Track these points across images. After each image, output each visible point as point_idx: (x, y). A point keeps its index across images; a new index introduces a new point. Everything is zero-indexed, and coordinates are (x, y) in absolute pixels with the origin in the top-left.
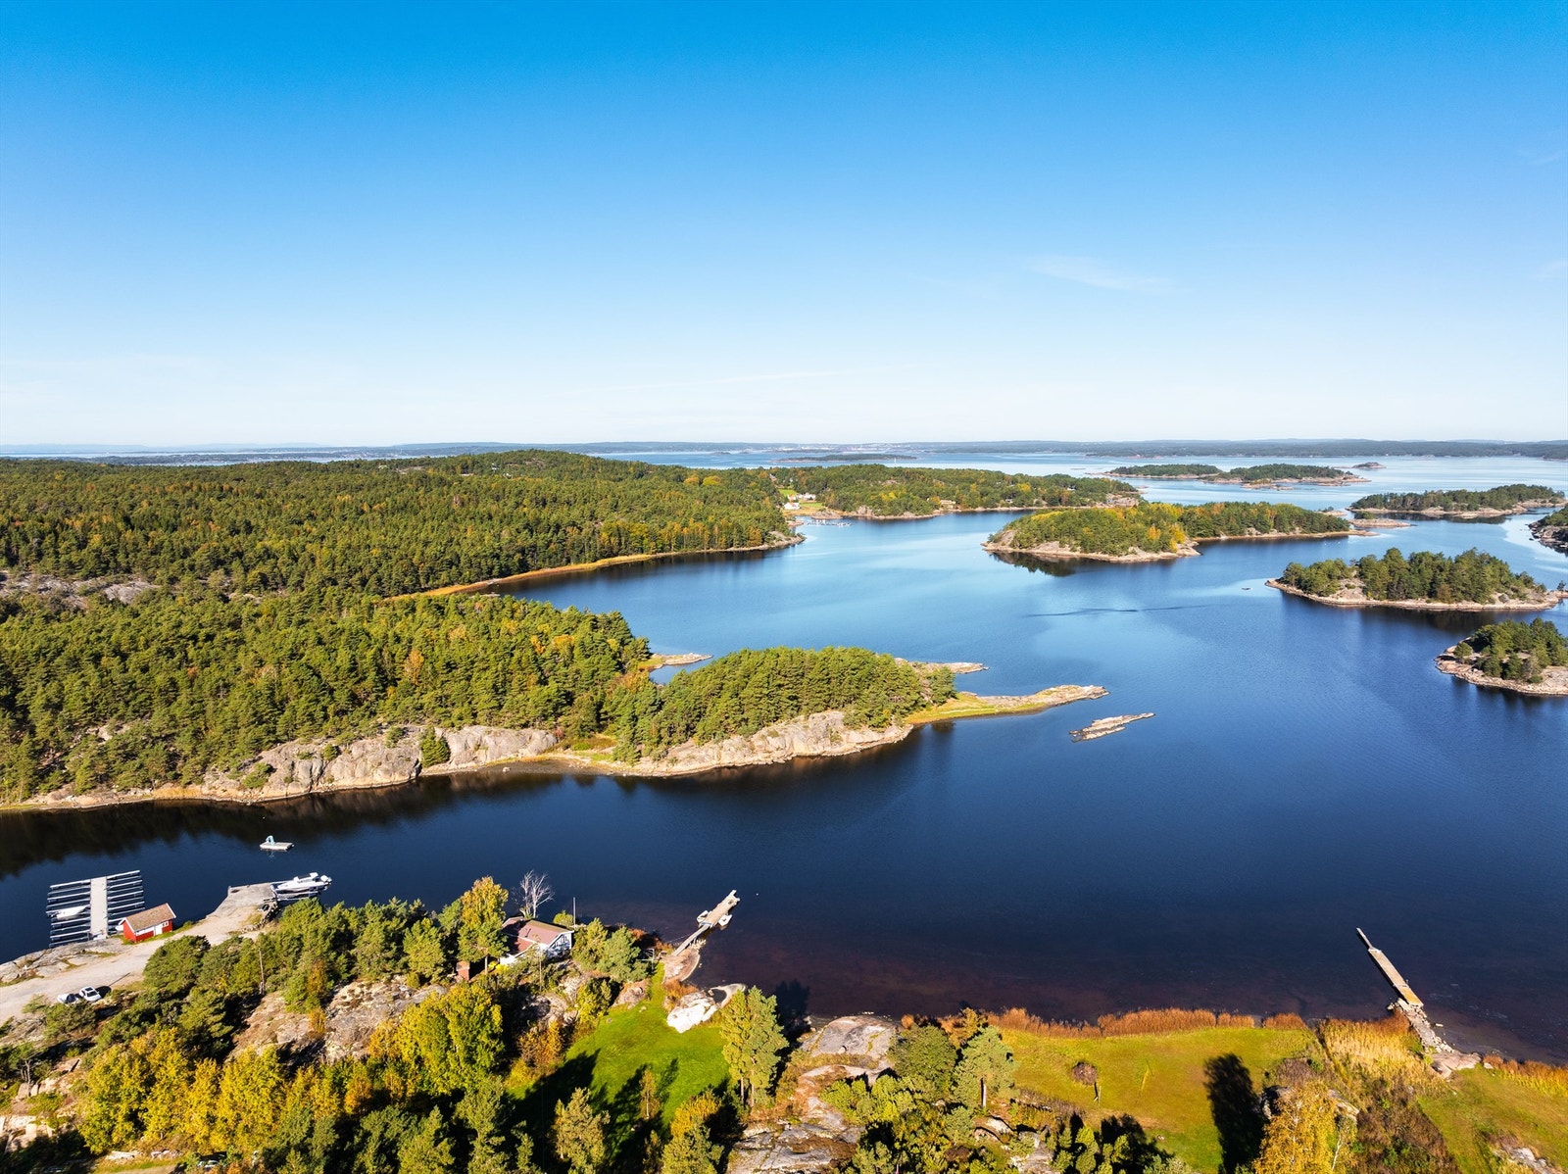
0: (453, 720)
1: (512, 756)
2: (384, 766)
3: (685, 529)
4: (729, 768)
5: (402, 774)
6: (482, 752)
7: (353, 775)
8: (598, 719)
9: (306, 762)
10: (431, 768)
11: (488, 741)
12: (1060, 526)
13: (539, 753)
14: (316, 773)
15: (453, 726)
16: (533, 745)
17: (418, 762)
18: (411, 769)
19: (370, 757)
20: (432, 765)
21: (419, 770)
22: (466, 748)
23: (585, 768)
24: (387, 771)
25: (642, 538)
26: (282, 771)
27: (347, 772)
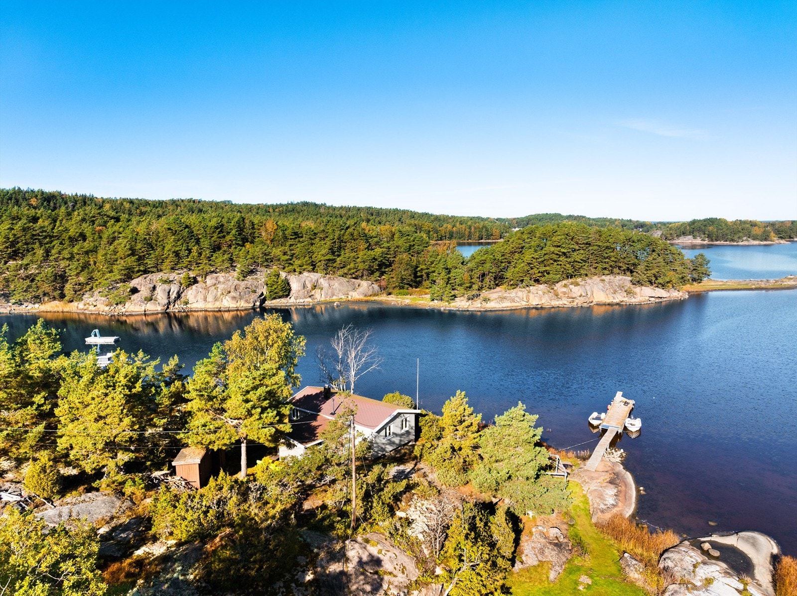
0: (295, 267)
1: (343, 297)
2: (233, 294)
3: (454, 229)
4: (537, 309)
5: (247, 301)
6: (318, 291)
7: (205, 299)
8: (416, 277)
9: (166, 286)
10: (274, 301)
11: (323, 283)
12: (693, 226)
13: (365, 296)
14: (173, 296)
15: (295, 271)
16: (361, 290)
17: (262, 294)
18: (256, 298)
19: (221, 287)
20: (275, 298)
21: (263, 301)
22: (304, 287)
23: (406, 305)
24: (234, 298)
25: (429, 231)
26: (144, 292)
27: (200, 297)
